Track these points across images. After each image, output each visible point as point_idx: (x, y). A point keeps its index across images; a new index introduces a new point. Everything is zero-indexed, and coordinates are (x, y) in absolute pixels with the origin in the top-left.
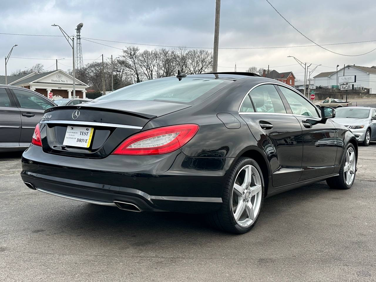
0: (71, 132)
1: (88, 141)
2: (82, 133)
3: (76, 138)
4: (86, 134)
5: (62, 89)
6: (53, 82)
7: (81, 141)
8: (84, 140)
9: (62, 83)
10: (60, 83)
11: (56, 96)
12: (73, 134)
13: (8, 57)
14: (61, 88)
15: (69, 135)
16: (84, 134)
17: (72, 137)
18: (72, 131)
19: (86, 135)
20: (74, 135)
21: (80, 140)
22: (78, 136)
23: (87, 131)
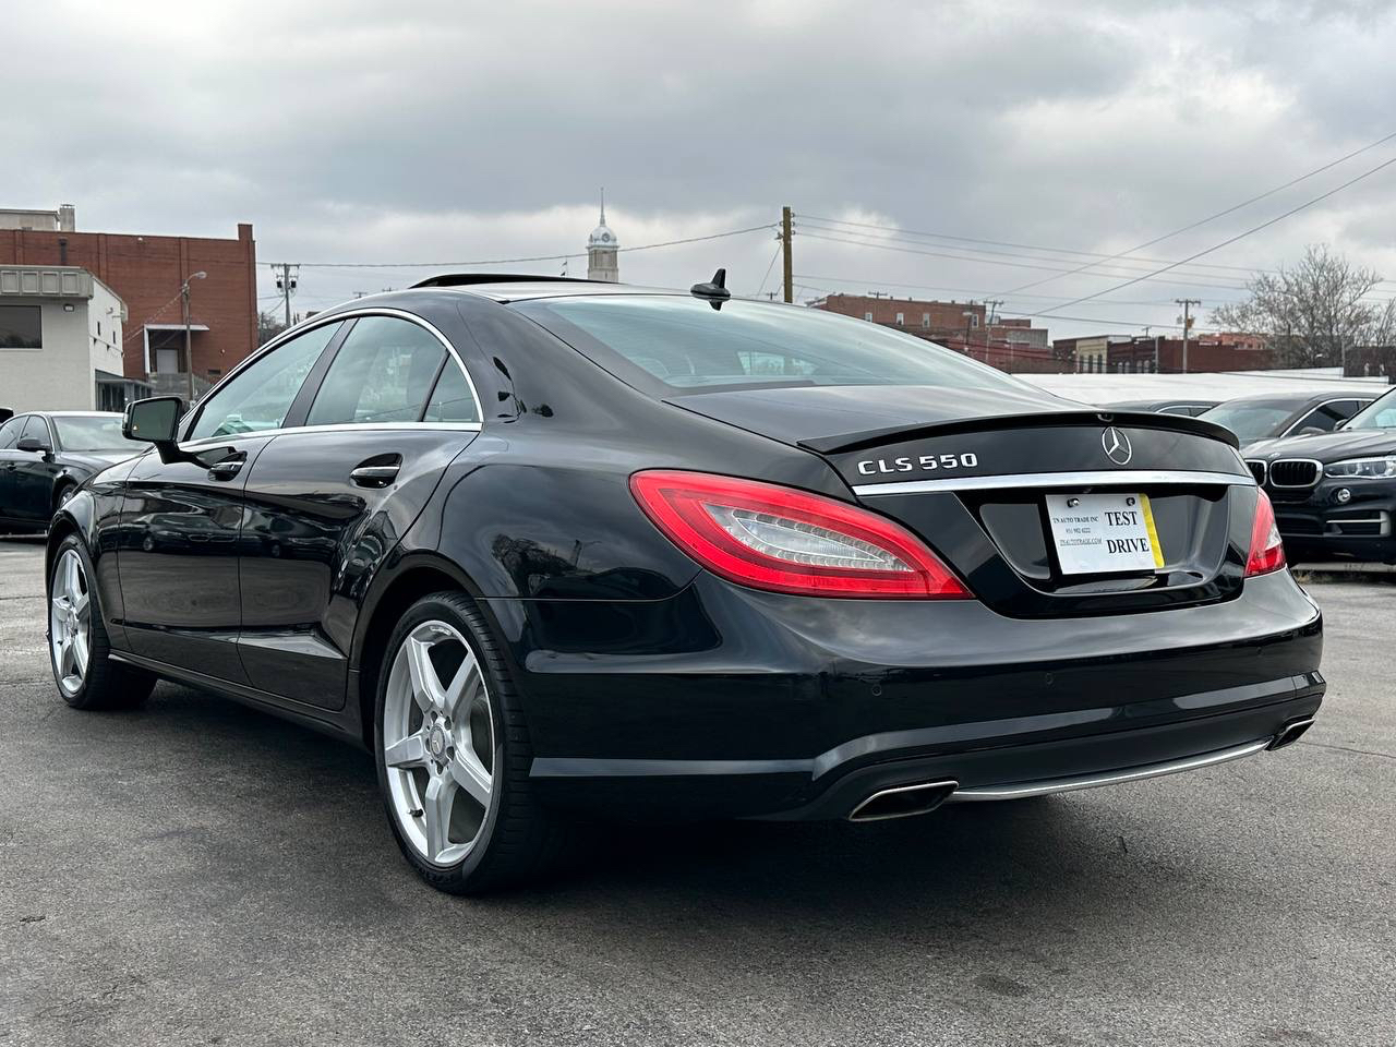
0: (1070, 520)
1: (1148, 545)
3: (1100, 541)
4: (1130, 517)
7: (1126, 547)
8: (1135, 542)
12: (1081, 526)
15: (1067, 531)
16: (1122, 519)
17: (1083, 537)
18: (1072, 513)
19: (1132, 521)
20: (1086, 531)
21: (1118, 546)
22: (1103, 531)
23: (1131, 509)
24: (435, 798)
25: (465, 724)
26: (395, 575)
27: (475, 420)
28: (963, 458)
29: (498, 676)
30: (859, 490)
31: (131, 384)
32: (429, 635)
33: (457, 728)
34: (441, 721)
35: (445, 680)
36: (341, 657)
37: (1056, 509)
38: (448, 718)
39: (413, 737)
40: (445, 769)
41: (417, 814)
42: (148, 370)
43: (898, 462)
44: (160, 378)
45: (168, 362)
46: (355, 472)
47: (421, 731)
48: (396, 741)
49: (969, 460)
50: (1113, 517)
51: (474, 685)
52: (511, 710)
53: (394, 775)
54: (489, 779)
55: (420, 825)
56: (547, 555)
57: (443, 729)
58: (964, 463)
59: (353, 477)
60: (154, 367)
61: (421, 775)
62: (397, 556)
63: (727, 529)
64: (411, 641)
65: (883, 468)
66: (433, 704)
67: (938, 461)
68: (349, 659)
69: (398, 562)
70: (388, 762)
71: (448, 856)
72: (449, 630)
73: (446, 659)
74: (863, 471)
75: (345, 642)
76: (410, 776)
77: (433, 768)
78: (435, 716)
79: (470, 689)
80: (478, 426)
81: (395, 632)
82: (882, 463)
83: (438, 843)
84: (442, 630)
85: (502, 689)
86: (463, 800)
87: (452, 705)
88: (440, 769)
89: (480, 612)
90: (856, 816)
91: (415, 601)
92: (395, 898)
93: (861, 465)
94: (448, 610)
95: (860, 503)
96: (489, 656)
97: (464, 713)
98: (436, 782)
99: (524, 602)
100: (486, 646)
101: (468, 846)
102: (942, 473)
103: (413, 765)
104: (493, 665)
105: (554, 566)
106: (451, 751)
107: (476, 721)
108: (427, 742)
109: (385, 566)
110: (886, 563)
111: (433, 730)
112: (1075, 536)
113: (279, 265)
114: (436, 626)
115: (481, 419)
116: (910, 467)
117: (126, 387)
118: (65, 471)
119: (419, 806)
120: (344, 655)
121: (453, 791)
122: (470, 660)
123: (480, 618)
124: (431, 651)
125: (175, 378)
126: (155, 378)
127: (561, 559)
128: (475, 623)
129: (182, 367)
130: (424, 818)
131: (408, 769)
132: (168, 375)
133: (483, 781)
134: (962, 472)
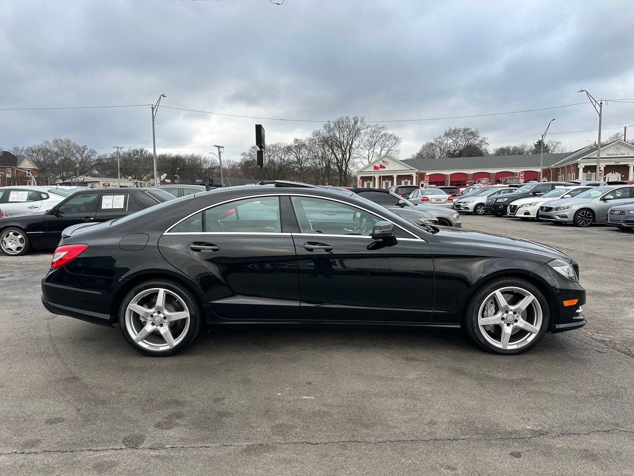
5: (621, 163)
6: (608, 156)
9: (621, 156)
10: (619, 156)
11: (612, 173)
13: (545, 134)
14: (619, 163)
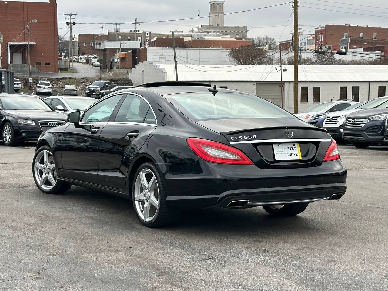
0: (279, 149)
1: (298, 154)
2: (290, 149)
3: (286, 153)
4: (294, 148)
7: (292, 155)
8: (295, 154)
12: (281, 150)
15: (278, 151)
16: (292, 149)
17: (281, 152)
20: (283, 151)
21: (290, 155)
22: (287, 151)
23: (294, 147)
24: (146, 207)
25: (153, 191)
26: (137, 158)
27: (156, 124)
28: (253, 136)
29: (160, 180)
30: (231, 143)
31: (6, 71)
32: (145, 172)
33: (151, 192)
34: (147, 190)
35: (148, 182)
36: (124, 177)
37: (275, 147)
38: (149, 190)
39: (141, 194)
40: (148, 201)
41: (142, 211)
42: (9, 63)
43: (239, 137)
44: (15, 66)
45: (18, 59)
46: (128, 134)
47: (143, 193)
48: (137, 195)
49: (255, 137)
50: (290, 148)
51: (155, 182)
52: (162, 187)
53: (137, 203)
54: (158, 202)
55: (143, 214)
56: (171, 154)
57: (148, 192)
58: (253, 137)
59: (128, 135)
60: (12, 61)
61: (143, 202)
62: (138, 154)
63: (205, 150)
64: (141, 173)
65: (236, 138)
66: (146, 187)
67: (248, 137)
68: (127, 177)
69: (138, 155)
70: (135, 200)
71: (149, 219)
72: (149, 170)
73: (149, 177)
74: (232, 139)
75: (126, 174)
76: (140, 203)
77: (146, 201)
78: (146, 189)
79: (154, 183)
80: (156, 125)
81: (137, 171)
82: (236, 137)
83: (146, 216)
84: (148, 171)
85: (160, 183)
86: (152, 207)
87: (150, 187)
88: (147, 201)
89: (156, 167)
90: (228, 206)
91: (141, 165)
92: (137, 228)
93: (232, 138)
94: (149, 166)
95: (231, 146)
96: (158, 176)
97: (153, 188)
98: (146, 204)
99: (166, 165)
100: (157, 174)
101: (153, 217)
102: (248, 140)
103: (141, 201)
104: (159, 178)
105: (173, 157)
106: (150, 197)
107: (155, 191)
108: (144, 195)
109: (135, 156)
110: (236, 158)
111: (146, 192)
112: (279, 152)
113: (68, 15)
114: (146, 170)
115: (157, 124)
116: (242, 138)
117: (3, 72)
118: (5, 118)
119: (142, 210)
120: (125, 176)
121: (150, 206)
122: (154, 177)
123: (156, 168)
124: (145, 175)
125: (21, 66)
126: (12, 66)
127: (175, 156)
128: (155, 169)
129: (24, 61)
130: (143, 212)
131: (140, 202)
132: (18, 65)
133: (156, 203)
134: (253, 139)
